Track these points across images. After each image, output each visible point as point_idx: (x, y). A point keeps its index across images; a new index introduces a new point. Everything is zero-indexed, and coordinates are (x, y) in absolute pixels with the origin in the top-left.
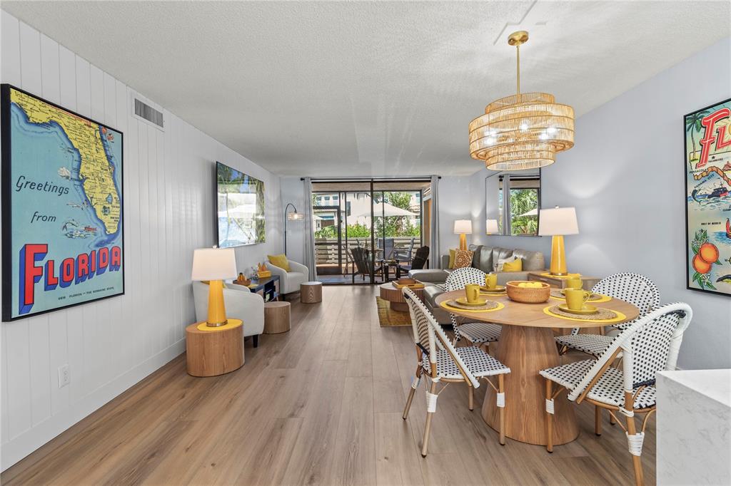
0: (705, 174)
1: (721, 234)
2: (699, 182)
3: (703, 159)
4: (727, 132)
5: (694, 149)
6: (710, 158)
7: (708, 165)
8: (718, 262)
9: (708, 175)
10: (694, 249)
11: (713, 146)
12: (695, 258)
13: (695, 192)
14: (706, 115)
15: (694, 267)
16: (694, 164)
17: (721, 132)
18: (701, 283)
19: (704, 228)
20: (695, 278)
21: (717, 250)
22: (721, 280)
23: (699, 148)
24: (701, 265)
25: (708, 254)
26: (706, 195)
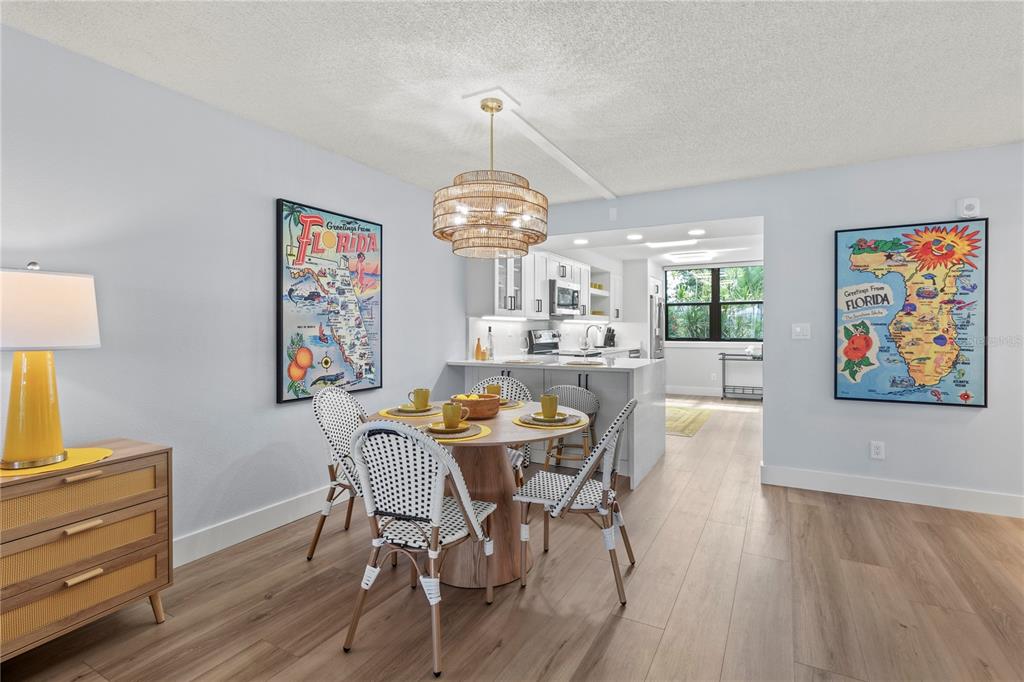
0: (301, 274)
1: (315, 337)
2: (295, 281)
3: (300, 258)
4: (321, 239)
5: (292, 243)
6: (306, 259)
7: (305, 266)
8: (312, 366)
9: (306, 276)
10: (289, 356)
11: (309, 248)
12: (290, 365)
13: (291, 291)
14: (304, 213)
15: (290, 375)
16: (291, 259)
17: (317, 236)
18: (296, 392)
19: (300, 331)
20: (290, 387)
21: (311, 355)
22: (314, 383)
23: (296, 244)
24: (296, 372)
25: (303, 359)
26: (302, 296)
